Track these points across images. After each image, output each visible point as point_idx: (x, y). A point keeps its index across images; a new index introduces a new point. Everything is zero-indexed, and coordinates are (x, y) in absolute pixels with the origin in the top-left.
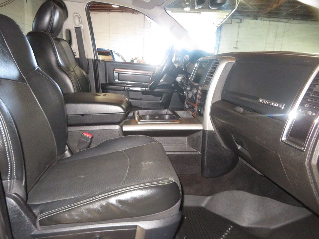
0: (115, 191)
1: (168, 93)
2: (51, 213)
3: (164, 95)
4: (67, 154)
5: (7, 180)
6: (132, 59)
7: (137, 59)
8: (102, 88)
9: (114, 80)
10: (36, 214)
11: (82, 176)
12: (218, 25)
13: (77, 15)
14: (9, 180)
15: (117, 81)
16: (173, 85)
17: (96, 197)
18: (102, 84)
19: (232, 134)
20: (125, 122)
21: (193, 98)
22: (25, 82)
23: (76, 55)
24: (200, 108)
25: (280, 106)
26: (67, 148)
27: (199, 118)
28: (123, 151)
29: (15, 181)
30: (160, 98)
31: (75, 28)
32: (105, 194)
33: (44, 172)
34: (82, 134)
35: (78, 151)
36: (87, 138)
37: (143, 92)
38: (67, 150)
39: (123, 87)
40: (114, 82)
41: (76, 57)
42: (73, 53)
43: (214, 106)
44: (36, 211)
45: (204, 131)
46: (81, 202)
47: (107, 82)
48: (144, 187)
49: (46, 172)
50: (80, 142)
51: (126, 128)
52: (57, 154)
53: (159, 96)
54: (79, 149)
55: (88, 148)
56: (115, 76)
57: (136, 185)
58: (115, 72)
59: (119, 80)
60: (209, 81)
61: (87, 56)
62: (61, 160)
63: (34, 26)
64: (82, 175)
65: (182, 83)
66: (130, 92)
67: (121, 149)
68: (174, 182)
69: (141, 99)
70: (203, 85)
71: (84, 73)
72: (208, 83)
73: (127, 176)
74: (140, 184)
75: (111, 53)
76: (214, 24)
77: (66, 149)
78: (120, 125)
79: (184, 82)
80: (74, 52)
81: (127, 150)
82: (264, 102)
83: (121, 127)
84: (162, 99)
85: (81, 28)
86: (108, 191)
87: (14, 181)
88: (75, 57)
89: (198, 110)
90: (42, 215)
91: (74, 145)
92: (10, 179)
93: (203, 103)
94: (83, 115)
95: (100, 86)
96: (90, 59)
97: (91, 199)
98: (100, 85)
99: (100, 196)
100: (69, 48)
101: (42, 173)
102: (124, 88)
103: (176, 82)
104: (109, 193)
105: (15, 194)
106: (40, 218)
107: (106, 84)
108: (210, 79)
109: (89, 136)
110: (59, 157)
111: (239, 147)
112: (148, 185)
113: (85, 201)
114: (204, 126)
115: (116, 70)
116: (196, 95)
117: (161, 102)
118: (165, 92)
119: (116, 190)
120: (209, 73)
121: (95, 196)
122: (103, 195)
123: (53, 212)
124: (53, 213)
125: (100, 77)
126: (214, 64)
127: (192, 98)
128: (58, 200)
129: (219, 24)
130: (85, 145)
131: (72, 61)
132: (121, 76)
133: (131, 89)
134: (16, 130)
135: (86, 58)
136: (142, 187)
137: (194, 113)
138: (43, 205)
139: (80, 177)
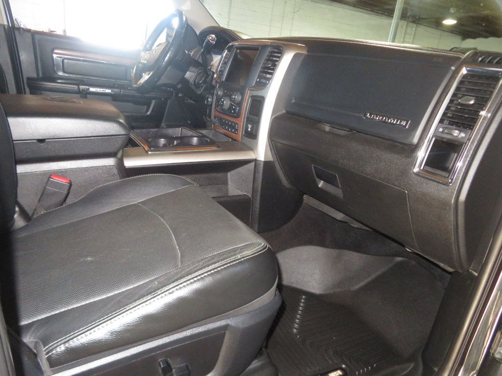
1: (160, 98)
3: (153, 102)
9: (55, 72)
15: (61, 73)
18: (28, 79)
19: (312, 165)
21: (234, 109)
24: (250, 126)
25: (404, 123)
27: (247, 141)
34: (50, 178)
36: (60, 186)
37: (114, 97)
38: (16, 213)
39: (76, 86)
40: (56, 76)
45: (257, 162)
47: (41, 75)
50: (45, 195)
51: (129, 163)
53: (141, 104)
56: (56, 63)
58: (54, 55)
59: (64, 72)
64: (87, 256)
65: (198, 82)
68: (269, 247)
70: (253, 87)
72: (263, 84)
73: (179, 247)
79: (201, 82)
83: (122, 161)
84: (151, 110)
89: (247, 128)
98: (25, 81)
102: (79, 88)
103: (185, 82)
107: (37, 79)
108: (267, 79)
109: (64, 181)
114: (257, 153)
115: (56, 51)
116: (240, 104)
117: (149, 113)
118: (154, 98)
120: (262, 68)
125: (23, 65)
127: (230, 108)
130: (56, 200)
132: (69, 64)
133: (92, 89)
137: (237, 134)
138: (37, 325)
139: (85, 261)
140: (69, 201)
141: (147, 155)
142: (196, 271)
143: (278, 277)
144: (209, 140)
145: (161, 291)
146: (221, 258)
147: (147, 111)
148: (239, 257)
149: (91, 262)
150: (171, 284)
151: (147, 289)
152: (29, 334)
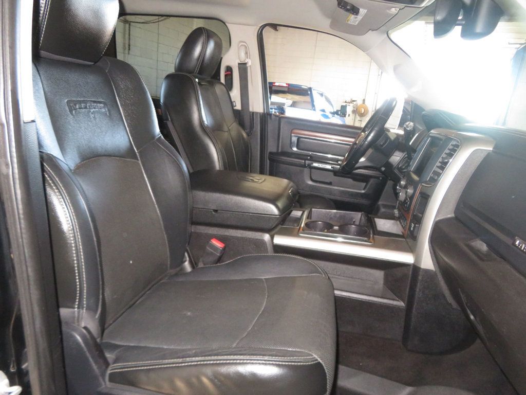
0: (216, 358)
1: (378, 178)
3: (372, 181)
4: (187, 267)
5: (74, 308)
6: (346, 102)
7: (355, 103)
8: (269, 160)
9: (291, 148)
10: (110, 361)
11: (189, 314)
12: (518, 46)
13: (244, 44)
14: (76, 309)
15: (295, 149)
16: (383, 169)
17: (188, 359)
18: (271, 153)
19: (460, 289)
21: (407, 203)
22: (136, 158)
23: (236, 106)
24: (413, 225)
26: (187, 257)
27: (410, 241)
28: (264, 280)
29: (85, 311)
30: (364, 184)
31: (239, 64)
32: (200, 358)
34: (210, 241)
36: (215, 248)
37: (335, 172)
39: (303, 161)
40: (291, 151)
41: (235, 108)
42: (232, 102)
43: (437, 226)
44: (109, 356)
45: (415, 269)
47: (280, 151)
51: (280, 240)
52: (169, 266)
53: (363, 181)
55: (217, 263)
56: (292, 141)
58: (293, 135)
59: (297, 148)
60: (436, 178)
61: (253, 108)
62: (176, 275)
63: (177, 64)
64: (190, 311)
66: (313, 170)
67: (262, 277)
68: (319, 362)
69: (330, 184)
70: (426, 182)
71: (245, 135)
72: (434, 181)
73: (251, 329)
75: (309, 92)
76: (509, 44)
77: (185, 259)
78: (269, 235)
79: (404, 167)
80: (233, 100)
81: (270, 278)
82: (521, 247)
83: (272, 238)
84: (368, 187)
85: (248, 65)
86: (207, 354)
87: (83, 312)
88: (233, 108)
89: (410, 227)
90: (116, 366)
92: (78, 308)
93: (420, 215)
94: (216, 211)
95: (267, 155)
96: (257, 113)
97: (181, 360)
100: (227, 95)
101: (141, 294)
102: (305, 163)
103: (389, 165)
104: (207, 358)
105: (85, 328)
106: (111, 370)
107: (277, 154)
108: (439, 175)
109: (219, 245)
110: (171, 271)
111: (472, 317)
114: (418, 258)
115: (295, 131)
116: (412, 197)
117: (364, 192)
118: (373, 177)
120: (440, 162)
122: (197, 359)
125: (268, 141)
126: (451, 147)
127: (405, 202)
129: (522, 44)
130: (212, 259)
131: (229, 115)
132: (303, 141)
133: (315, 165)
134: (95, 239)
135: (251, 110)
137: (405, 231)
138: (123, 348)
139: (185, 314)
145: (190, 360)
151: (185, 353)
152: (115, 352)
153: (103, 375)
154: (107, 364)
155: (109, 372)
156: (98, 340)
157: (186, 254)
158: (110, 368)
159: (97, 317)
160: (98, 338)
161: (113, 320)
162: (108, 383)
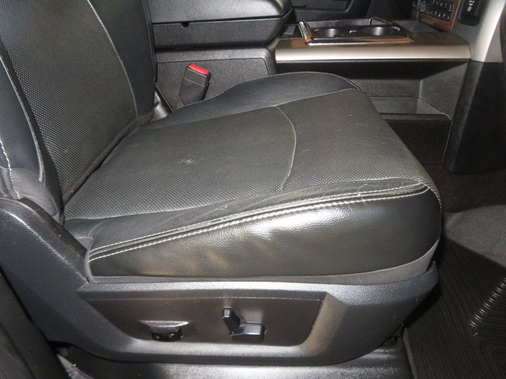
2: (114, 248)
4: (160, 110)
10: (86, 244)
11: (189, 161)
20: (280, 42)
24: (471, 3)
26: (158, 98)
28: (279, 108)
29: (11, 170)
30: (346, 3)
33: (109, 147)
34: (188, 68)
35: (180, 105)
36: (198, 77)
38: (157, 104)
46: (185, 229)
48: (352, 202)
49: (115, 149)
50: (184, 87)
52: (137, 112)
54: (183, 103)
55: (202, 99)
57: (327, 194)
62: (148, 123)
64: (189, 158)
67: (273, 104)
69: (305, 8)
73: (293, 166)
74: (339, 193)
77: (155, 102)
78: (268, 50)
81: (286, 104)
83: (272, 55)
84: (350, 6)
90: (96, 251)
91: (173, 94)
94: (186, 24)
97: (209, 223)
99: (232, 217)
105: (24, 200)
106: (91, 258)
109: (201, 72)
110: (142, 117)
112: (364, 198)
113: (194, 226)
114: (475, 49)
117: (347, 11)
119: (273, 204)
121: (218, 217)
123: (119, 247)
124: (119, 250)
128: (135, 213)
130: (196, 93)
136: (346, 202)
137: (448, 21)
138: (102, 223)
139: (184, 163)
140: (210, 95)
141: (306, 48)
142: (281, 203)
143: (438, 241)
144: (399, 29)
145: (225, 219)
146: (328, 191)
147: (346, 8)
148: (359, 196)
149: (189, 166)
150: (242, 212)
151: (212, 211)
152: (91, 231)
153: (81, 267)
154: (82, 250)
155: (88, 261)
156: (56, 218)
157: (156, 95)
158: (88, 256)
159: (40, 179)
160: (55, 214)
161: (74, 187)
162: (91, 277)
